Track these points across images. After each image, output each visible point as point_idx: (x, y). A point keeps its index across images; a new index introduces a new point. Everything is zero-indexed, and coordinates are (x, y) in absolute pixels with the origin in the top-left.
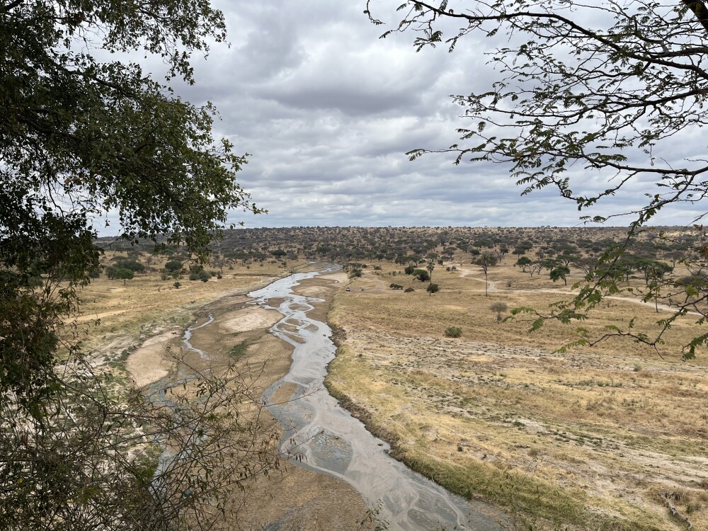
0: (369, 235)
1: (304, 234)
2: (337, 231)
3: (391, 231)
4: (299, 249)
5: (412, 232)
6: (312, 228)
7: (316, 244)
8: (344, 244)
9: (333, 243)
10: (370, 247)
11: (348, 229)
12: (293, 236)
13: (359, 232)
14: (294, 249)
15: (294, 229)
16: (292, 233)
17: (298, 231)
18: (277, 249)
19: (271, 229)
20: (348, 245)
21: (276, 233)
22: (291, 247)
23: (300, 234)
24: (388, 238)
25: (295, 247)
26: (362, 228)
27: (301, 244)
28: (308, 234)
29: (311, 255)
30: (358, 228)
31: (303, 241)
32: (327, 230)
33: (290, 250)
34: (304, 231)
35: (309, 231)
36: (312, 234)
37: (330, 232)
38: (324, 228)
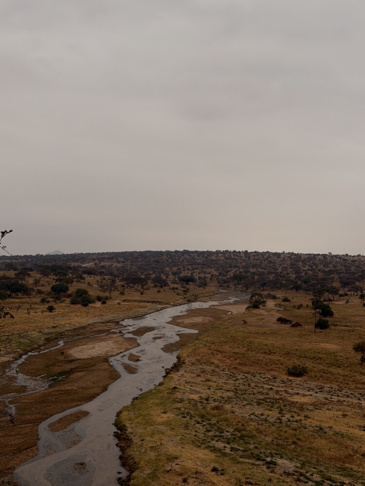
0: (300, 263)
1: (227, 258)
2: (266, 256)
4: (213, 276)
5: (353, 261)
6: (239, 252)
7: (234, 270)
9: (254, 270)
12: (212, 261)
13: (291, 258)
14: (207, 275)
15: (218, 252)
16: (213, 258)
17: (220, 255)
18: (189, 275)
19: (192, 252)
20: (269, 273)
21: (196, 257)
22: (205, 273)
23: (222, 258)
24: (320, 267)
25: (210, 273)
26: (297, 254)
27: (218, 270)
29: (225, 283)
31: (221, 267)
33: (203, 276)
34: (228, 255)
35: (234, 255)
36: (236, 259)
37: (256, 258)
38: (252, 253)
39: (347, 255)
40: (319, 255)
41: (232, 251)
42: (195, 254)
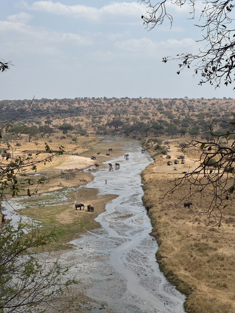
0: (164, 108)
1: (90, 106)
2: (127, 102)
3: (188, 103)
4: (86, 123)
5: (213, 104)
6: (98, 99)
7: (106, 116)
8: (138, 117)
9: (125, 116)
10: (168, 121)
11: (139, 100)
12: (77, 108)
13: (153, 104)
14: (81, 123)
15: (78, 100)
16: (76, 105)
17: (82, 102)
18: (62, 123)
20: (142, 118)
21: (59, 105)
23: (85, 105)
24: (186, 111)
25: (82, 121)
26: (155, 100)
27: (88, 118)
28: (95, 106)
30: (151, 99)
31: (90, 114)
32: (115, 102)
33: (77, 124)
34: (90, 102)
35: (96, 102)
36: (99, 106)
37: (119, 104)
38: (111, 99)
39: (202, 99)
40: (176, 99)
41: (91, 98)
42: (56, 102)
